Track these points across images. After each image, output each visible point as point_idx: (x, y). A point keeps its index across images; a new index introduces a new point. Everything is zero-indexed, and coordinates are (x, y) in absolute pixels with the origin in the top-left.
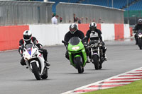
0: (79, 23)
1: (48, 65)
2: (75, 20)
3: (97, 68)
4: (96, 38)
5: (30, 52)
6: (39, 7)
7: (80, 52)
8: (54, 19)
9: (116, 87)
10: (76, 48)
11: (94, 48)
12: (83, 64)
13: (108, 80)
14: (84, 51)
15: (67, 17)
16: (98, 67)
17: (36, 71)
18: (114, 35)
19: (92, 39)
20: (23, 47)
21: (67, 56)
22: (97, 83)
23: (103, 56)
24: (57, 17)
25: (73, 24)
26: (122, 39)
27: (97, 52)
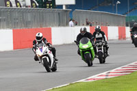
0: (91, 26)
1: (56, 60)
2: (88, 24)
3: (101, 63)
4: (101, 38)
5: (41, 50)
6: (59, 14)
7: (89, 50)
8: (71, 23)
9: (119, 76)
10: (85, 46)
11: (99, 46)
12: (92, 59)
13: (113, 71)
14: (92, 48)
15: (81, 21)
16: (102, 61)
17: (47, 65)
18: (118, 35)
19: (97, 39)
20: (36, 46)
21: (79, 53)
22: (105, 73)
23: (106, 52)
24: (73, 21)
25: (83, 27)
26: (125, 38)
27: (101, 49)
